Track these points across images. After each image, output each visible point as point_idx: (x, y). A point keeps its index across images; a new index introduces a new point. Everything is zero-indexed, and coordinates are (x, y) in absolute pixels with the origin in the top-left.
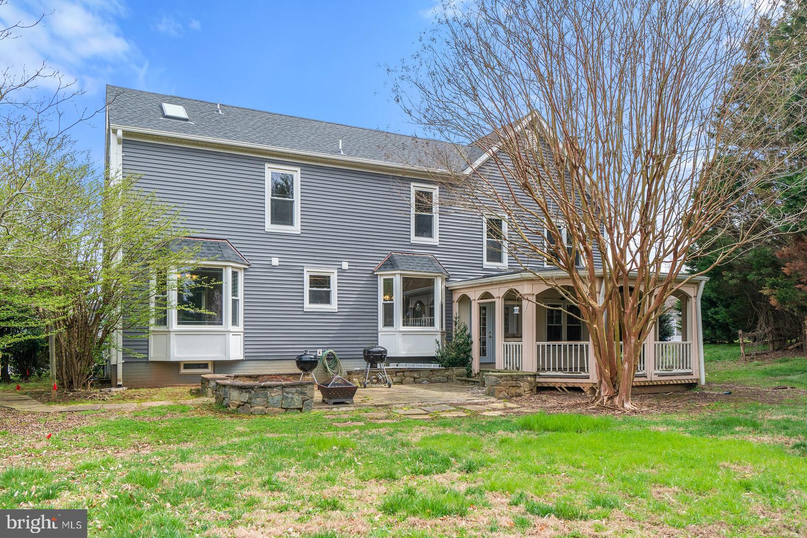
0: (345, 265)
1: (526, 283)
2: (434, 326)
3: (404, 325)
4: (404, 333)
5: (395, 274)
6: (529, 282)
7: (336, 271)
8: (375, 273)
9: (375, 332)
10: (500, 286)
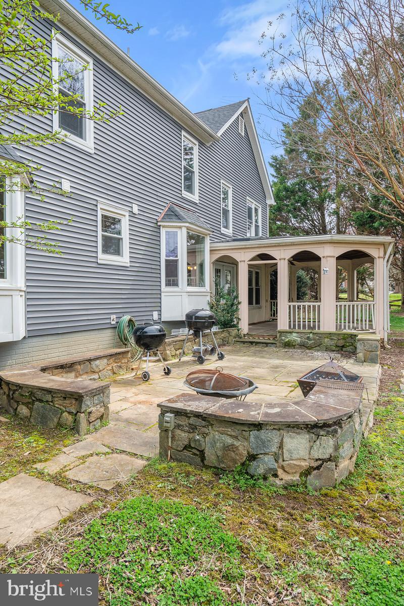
0: (135, 209)
1: (328, 245)
2: (204, 287)
3: (188, 285)
4: (190, 294)
5: (180, 227)
6: (331, 245)
7: (127, 214)
8: (159, 224)
9: (158, 292)
10: (285, 248)
